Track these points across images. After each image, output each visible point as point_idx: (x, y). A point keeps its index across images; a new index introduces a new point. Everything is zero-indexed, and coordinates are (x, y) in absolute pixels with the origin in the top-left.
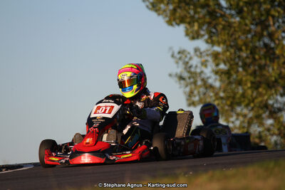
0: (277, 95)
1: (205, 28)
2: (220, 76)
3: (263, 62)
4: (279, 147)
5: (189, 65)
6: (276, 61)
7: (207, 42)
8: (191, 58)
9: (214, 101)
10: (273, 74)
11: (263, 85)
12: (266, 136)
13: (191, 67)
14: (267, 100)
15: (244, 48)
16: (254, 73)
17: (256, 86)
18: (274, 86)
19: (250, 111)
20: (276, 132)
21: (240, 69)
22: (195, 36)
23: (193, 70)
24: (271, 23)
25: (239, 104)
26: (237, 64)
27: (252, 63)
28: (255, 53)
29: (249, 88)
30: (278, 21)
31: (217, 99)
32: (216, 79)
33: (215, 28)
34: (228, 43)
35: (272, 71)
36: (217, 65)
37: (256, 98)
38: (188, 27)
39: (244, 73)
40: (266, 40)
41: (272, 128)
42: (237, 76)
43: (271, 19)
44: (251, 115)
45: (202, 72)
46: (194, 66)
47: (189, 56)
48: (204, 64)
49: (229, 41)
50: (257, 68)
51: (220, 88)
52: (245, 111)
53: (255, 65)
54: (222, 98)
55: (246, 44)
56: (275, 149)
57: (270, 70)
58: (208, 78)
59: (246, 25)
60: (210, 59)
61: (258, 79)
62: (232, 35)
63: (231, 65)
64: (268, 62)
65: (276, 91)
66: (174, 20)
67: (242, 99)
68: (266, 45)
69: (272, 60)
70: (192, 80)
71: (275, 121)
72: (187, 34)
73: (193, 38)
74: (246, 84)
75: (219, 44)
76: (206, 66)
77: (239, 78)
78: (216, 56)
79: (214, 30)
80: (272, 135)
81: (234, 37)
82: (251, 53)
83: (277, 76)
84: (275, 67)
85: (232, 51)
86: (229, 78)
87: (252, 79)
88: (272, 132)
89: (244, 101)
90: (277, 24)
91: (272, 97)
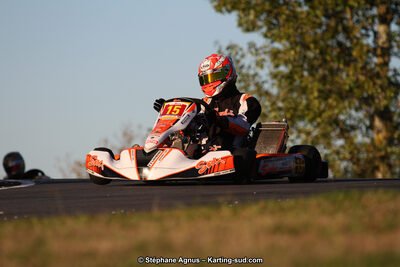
0: (350, 108)
1: (263, 17)
2: (280, 81)
3: (335, 65)
4: (349, 176)
5: (241, 64)
6: (352, 65)
7: (266, 36)
8: (243, 56)
9: (270, 112)
10: (348, 82)
11: (334, 96)
12: (334, 160)
13: (242, 67)
14: (338, 115)
15: (312, 46)
16: (323, 79)
17: (324, 95)
18: (347, 97)
19: (316, 127)
20: (348, 156)
21: (306, 73)
22: (250, 28)
23: (244, 71)
24: (348, 15)
25: (302, 118)
26: (302, 66)
27: (320, 66)
28: (326, 53)
29: (315, 98)
30: (357, 15)
31: (274, 110)
32: (273, 84)
33: (276, 18)
34: (292, 39)
35: (346, 77)
36: (277, 66)
37: (324, 111)
38: (242, 15)
39: (310, 79)
40: (341, 37)
41: (342, 150)
42: (301, 82)
43: (348, 10)
44: (316, 133)
45: (256, 75)
46: (246, 65)
47: (240, 53)
48: (260, 64)
49: (295, 36)
50: (327, 72)
51: (278, 97)
52: (309, 127)
53: (325, 69)
54: (280, 109)
55: (315, 42)
56: (344, 178)
57: (344, 75)
58: (264, 82)
59: (317, 16)
60: (267, 58)
61: (328, 87)
62: (298, 28)
63: (294, 67)
64: (342, 66)
65: (350, 103)
66: (225, 5)
67: (306, 112)
68: (340, 44)
69: (347, 64)
70: (243, 83)
71: (346, 142)
72: (240, 25)
73: (248, 30)
74: (312, 93)
75: (280, 39)
76: (262, 67)
77: (303, 84)
78: (275, 55)
79: (274, 21)
80: (342, 160)
81: (299, 31)
82: (321, 53)
83: (352, 85)
84: (351, 73)
85: (298, 49)
86: (291, 83)
87: (321, 87)
88: (341, 156)
89: (308, 115)
90: (356, 18)
91: (344, 112)
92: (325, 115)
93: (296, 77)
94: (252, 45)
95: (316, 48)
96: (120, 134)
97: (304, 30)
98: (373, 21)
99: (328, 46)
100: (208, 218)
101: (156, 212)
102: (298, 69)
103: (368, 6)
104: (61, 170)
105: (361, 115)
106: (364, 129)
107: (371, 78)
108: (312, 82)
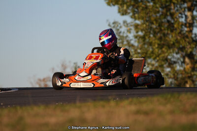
1: (131, 8)
2: (139, 40)
3: (166, 32)
4: (173, 86)
5: (119, 31)
6: (174, 31)
7: (132, 17)
8: (121, 27)
9: (134, 55)
10: (172, 40)
11: (165, 47)
12: (166, 78)
13: (120, 32)
14: (167, 56)
15: (155, 22)
16: (160, 39)
17: (161, 46)
18: (172, 47)
19: (156, 62)
20: (172, 76)
21: (152, 36)
22: (124, 13)
23: (121, 34)
24: (172, 7)
25: (150, 57)
26: (150, 32)
27: (159, 32)
28: (162, 26)
29: (156, 48)
30: (177, 6)
31: (136, 54)
32: (135, 41)
33: (137, 9)
34: (145, 19)
35: (171, 38)
36: (137, 32)
37: (160, 54)
38: (120, 7)
39: (154, 38)
40: (169, 18)
41: (169, 74)
42: (149, 40)
43: (172, 5)
44: (157, 64)
45: (127, 36)
46: (122, 32)
47: (119, 26)
48: (129, 31)
49: (146, 17)
50: (162, 35)
51: (138, 47)
52: (153, 62)
53: (161, 33)
54: (139, 53)
55: (156, 20)
56: (170, 87)
57: (170, 37)
58: (131, 40)
59: (157, 8)
60: (133, 28)
61: (162, 42)
62: (148, 13)
63: (146, 33)
64: (169, 32)
65: (173, 50)
66: (112, 2)
67: (152, 55)
68: (168, 21)
69: (172, 31)
70: (120, 41)
71: (171, 70)
72: (119, 12)
73: (123, 14)
74: (154, 45)
75: (139, 19)
76: (130, 32)
77: (151, 41)
78: (136, 26)
81: (148, 15)
82: (159, 26)
83: (174, 41)
84: (174, 35)
85: (147, 24)
86: (144, 41)
87: (159, 42)
88: (169, 76)
89: (153, 56)
90: (176, 8)
91: (170, 54)
92: (161, 56)
93: (147, 37)
94: (125, 22)
95: (156, 23)
96: (60, 65)
97: (151, 14)
98: (185, 10)
99: (162, 22)
100: (104, 107)
101: (78, 104)
102: (148, 34)
103: (182, 3)
104: (31, 83)
105: (179, 56)
106: (180, 63)
107: (184, 38)
108: (155, 40)
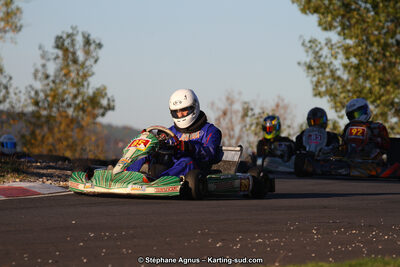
92: (383, 98)
93: (362, 68)
94: (328, 41)
95: (378, 46)
96: (224, 99)
97: (370, 31)
99: (388, 44)
102: (365, 62)
108: (374, 72)
